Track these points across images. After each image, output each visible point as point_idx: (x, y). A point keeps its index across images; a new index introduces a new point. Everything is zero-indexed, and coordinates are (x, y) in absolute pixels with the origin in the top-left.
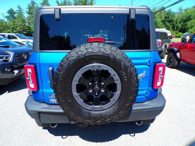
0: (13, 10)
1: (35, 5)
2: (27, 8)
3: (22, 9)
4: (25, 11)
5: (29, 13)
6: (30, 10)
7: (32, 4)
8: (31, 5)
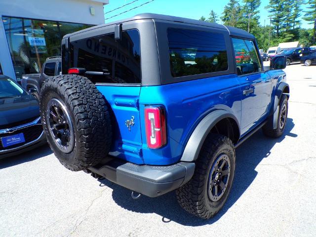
0: (204, 19)
1: (236, 5)
2: (223, 12)
3: (216, 15)
4: (219, 17)
5: (224, 20)
6: (226, 15)
7: (231, 4)
8: (229, 6)
